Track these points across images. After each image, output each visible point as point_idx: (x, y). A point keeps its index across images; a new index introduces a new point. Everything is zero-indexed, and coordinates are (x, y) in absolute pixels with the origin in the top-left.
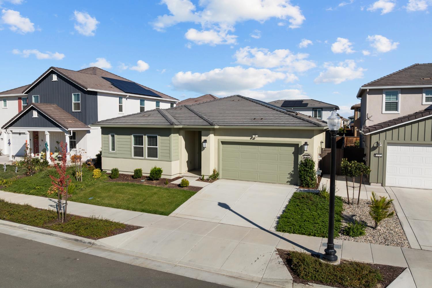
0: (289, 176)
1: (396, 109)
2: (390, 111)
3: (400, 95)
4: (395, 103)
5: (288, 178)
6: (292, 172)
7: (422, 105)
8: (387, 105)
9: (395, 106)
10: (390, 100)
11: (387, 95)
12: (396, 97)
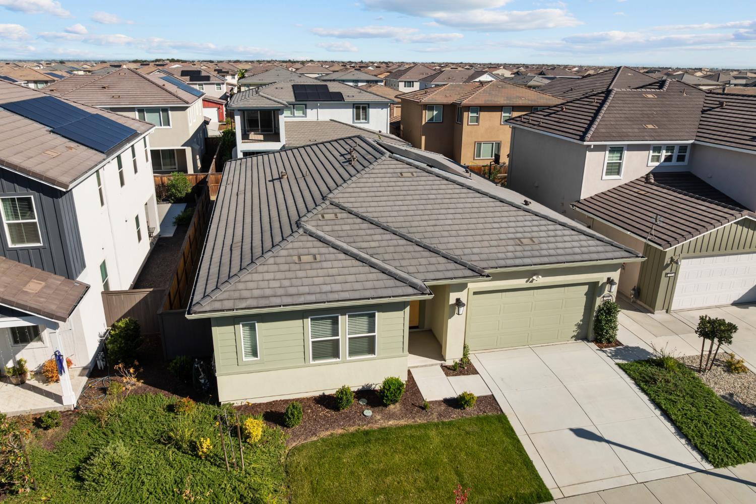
0: (575, 328)
1: (618, 173)
2: (611, 175)
3: (626, 152)
4: (618, 164)
5: (574, 331)
6: (580, 322)
7: (647, 166)
8: (610, 166)
9: (617, 167)
10: (612, 160)
11: (610, 151)
12: (619, 155)
